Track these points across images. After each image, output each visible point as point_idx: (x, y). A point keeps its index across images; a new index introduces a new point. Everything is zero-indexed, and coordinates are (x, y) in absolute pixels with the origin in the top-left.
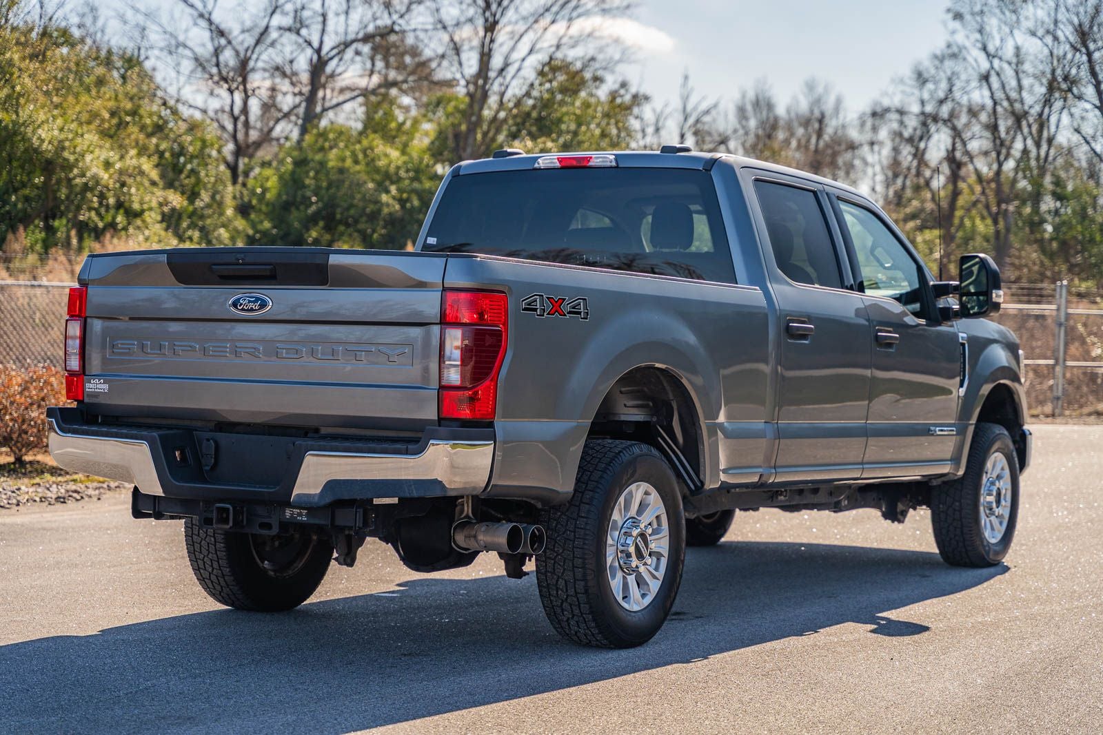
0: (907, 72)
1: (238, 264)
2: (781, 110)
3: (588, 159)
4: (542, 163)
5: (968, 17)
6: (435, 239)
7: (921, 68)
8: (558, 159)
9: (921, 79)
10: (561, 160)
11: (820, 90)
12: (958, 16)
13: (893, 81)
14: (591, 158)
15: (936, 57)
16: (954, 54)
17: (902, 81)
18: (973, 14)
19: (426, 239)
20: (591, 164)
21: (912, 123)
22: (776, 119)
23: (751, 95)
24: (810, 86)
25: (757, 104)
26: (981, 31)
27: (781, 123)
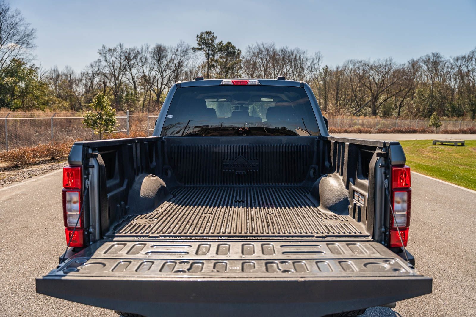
0: (89, 65)
2: (60, 73)
5: (102, 54)
7: (92, 64)
9: (92, 66)
10: (233, 82)
11: (69, 68)
12: (100, 54)
13: (86, 67)
15: (95, 62)
16: (100, 61)
17: (87, 67)
18: (104, 53)
19: (167, 116)
20: (248, 84)
21: (90, 75)
22: (59, 74)
23: (53, 69)
24: (67, 67)
25: (54, 71)
26: (105, 57)
27: (60, 75)
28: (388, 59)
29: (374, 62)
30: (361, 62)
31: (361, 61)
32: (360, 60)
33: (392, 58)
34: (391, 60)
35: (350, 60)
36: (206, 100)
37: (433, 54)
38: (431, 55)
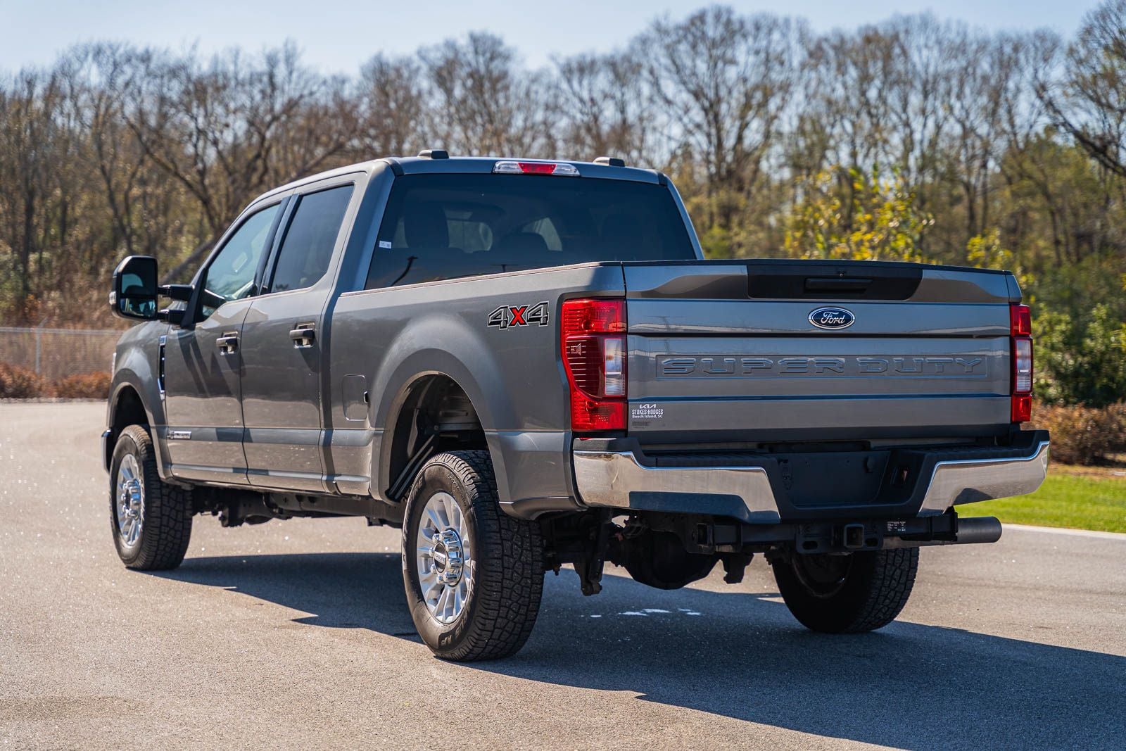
1: (839, 278)
3: (552, 167)
4: (500, 167)
6: (390, 243)
8: (520, 164)
10: (523, 166)
14: (554, 166)
19: (377, 243)
20: (555, 172)
28: (281, 56)
29: (215, 61)
30: (146, 58)
31: (147, 51)
32: (140, 50)
33: (294, 49)
34: (289, 60)
35: (95, 42)
36: (449, 214)
37: (475, 40)
38: (463, 42)
